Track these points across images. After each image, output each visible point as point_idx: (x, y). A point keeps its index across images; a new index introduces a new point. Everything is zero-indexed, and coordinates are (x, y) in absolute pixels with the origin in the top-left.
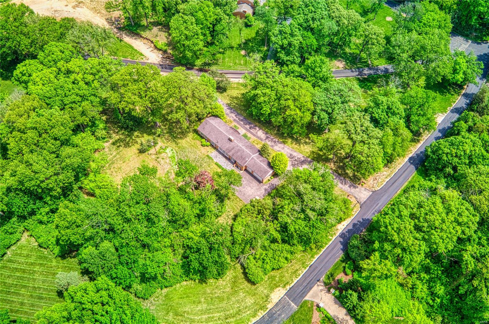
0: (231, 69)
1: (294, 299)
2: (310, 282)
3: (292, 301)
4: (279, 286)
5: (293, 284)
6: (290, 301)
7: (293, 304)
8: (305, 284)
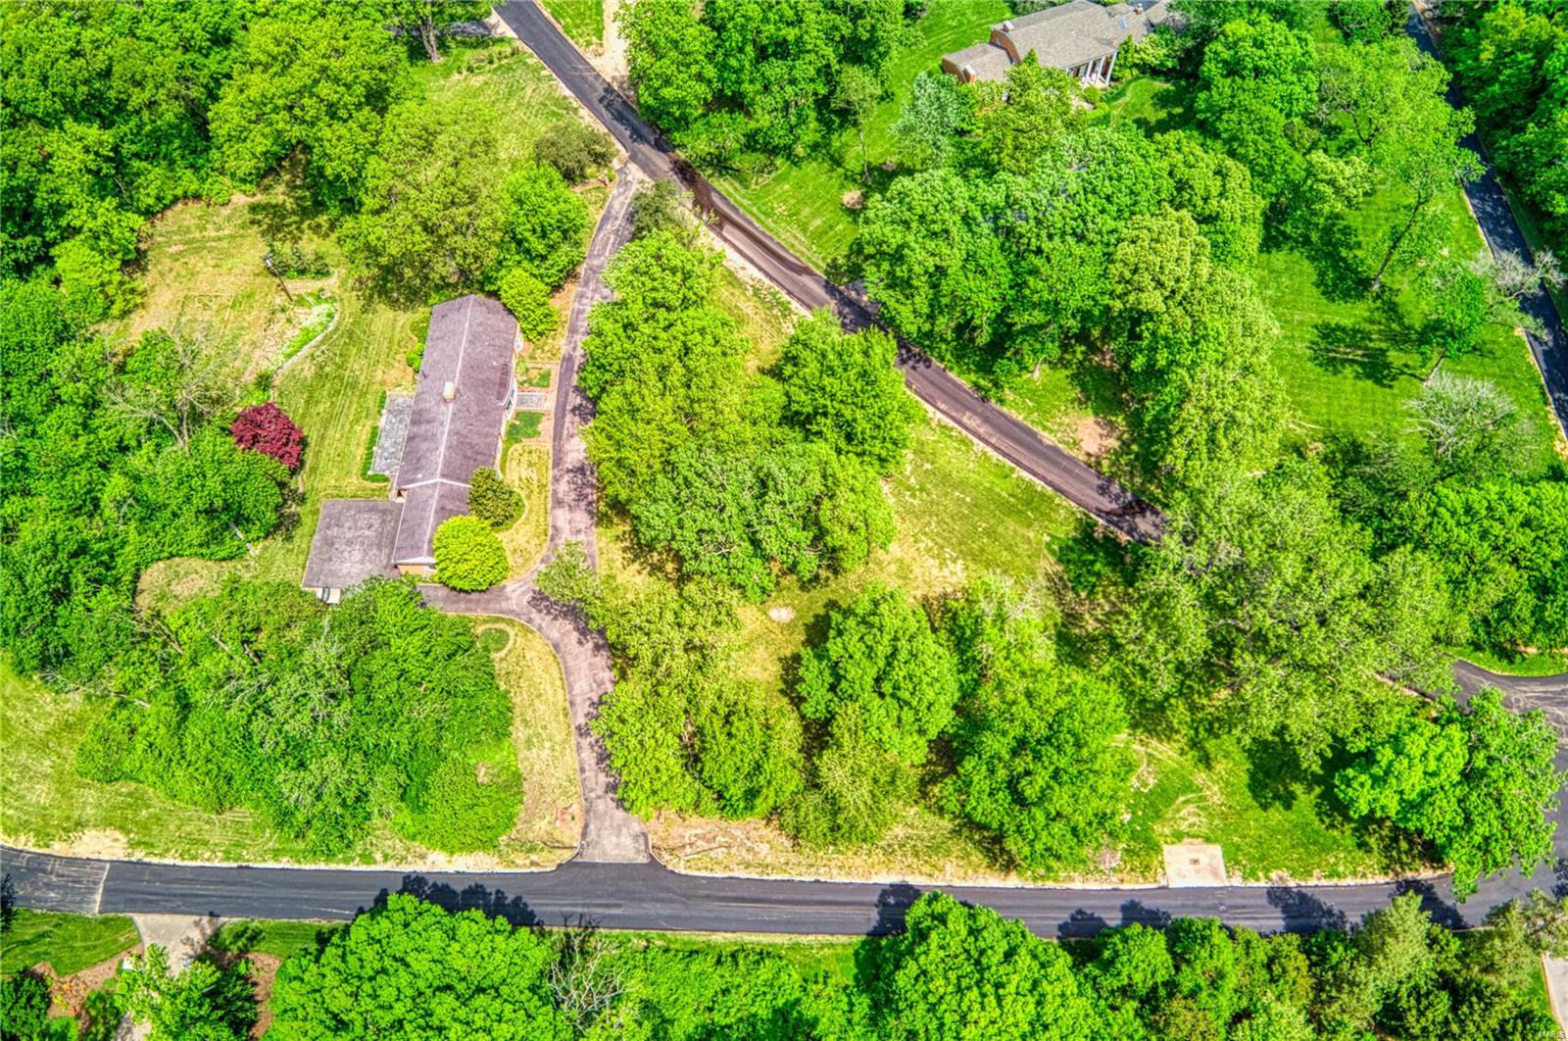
0: (762, 223)
1: (115, 890)
2: (192, 895)
3: (106, 890)
4: (128, 832)
5: (155, 860)
6: (102, 885)
7: (98, 897)
8: (176, 888)
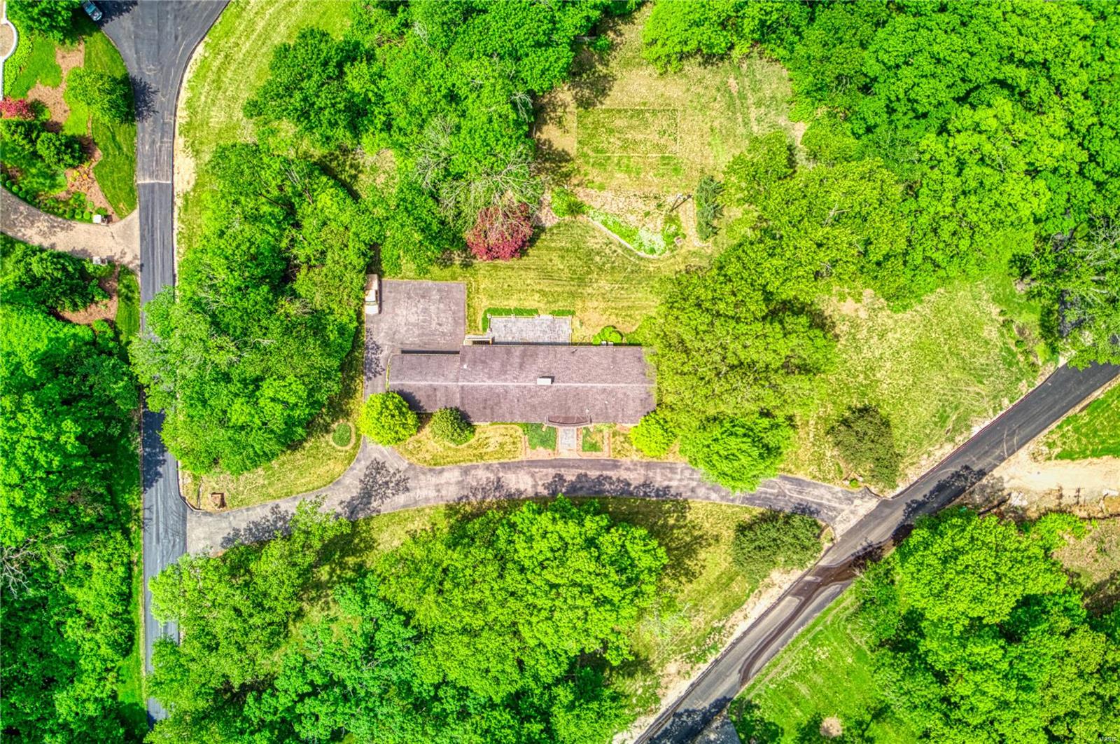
1: (153, 192)
2: (153, 248)
3: (153, 185)
4: (194, 190)
5: (176, 215)
6: (156, 181)
7: (148, 181)
8: (158, 235)
